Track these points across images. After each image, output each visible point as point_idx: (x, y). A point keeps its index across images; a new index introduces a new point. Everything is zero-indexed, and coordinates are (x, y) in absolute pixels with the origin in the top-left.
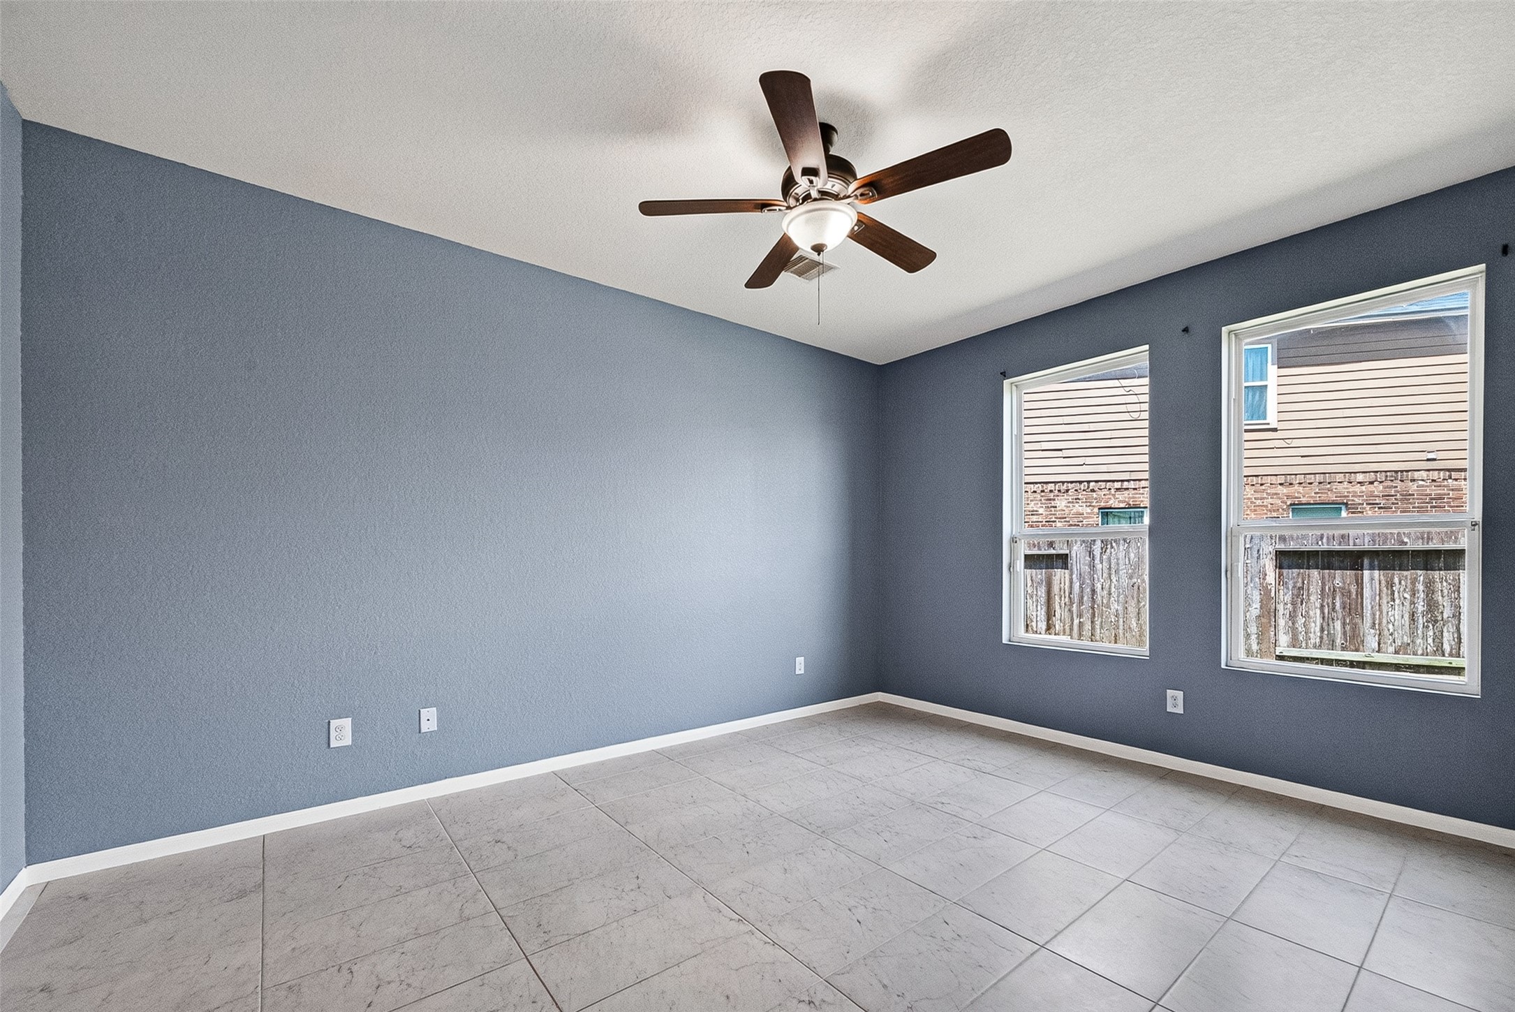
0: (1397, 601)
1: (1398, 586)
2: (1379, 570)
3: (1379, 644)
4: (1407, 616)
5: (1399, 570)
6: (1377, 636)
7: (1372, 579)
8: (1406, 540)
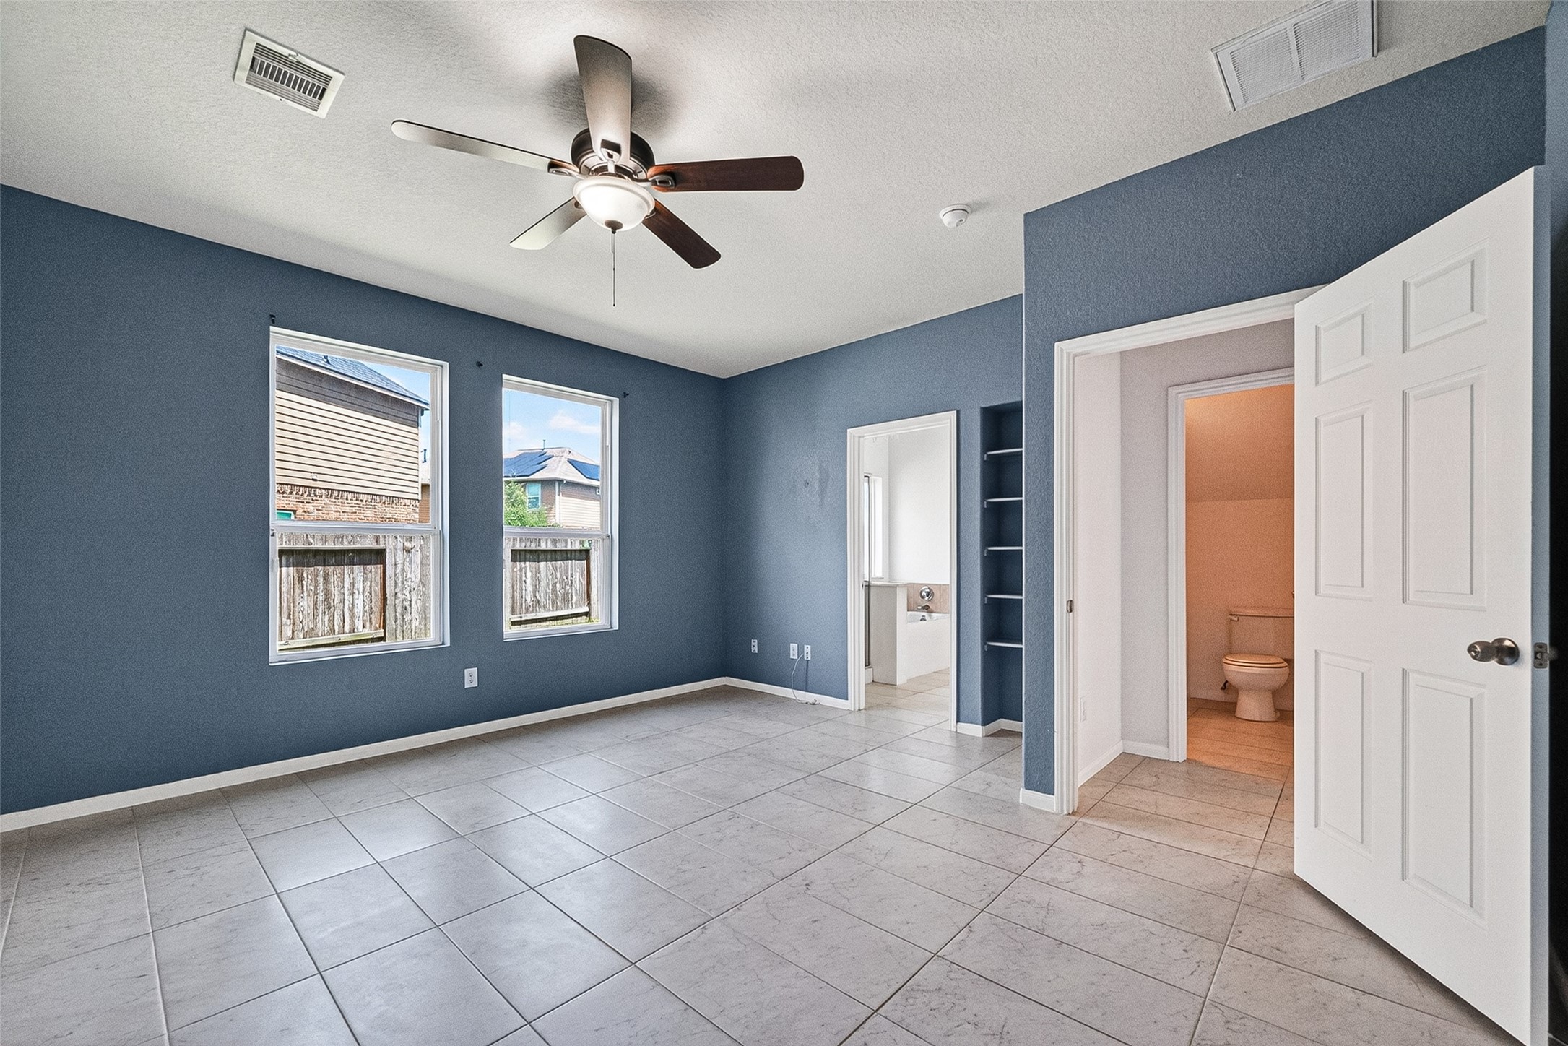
0: (305, 594)
1: (306, 579)
2: (293, 566)
3: (293, 632)
4: (312, 607)
5: (307, 567)
6: (291, 625)
7: (288, 575)
8: (311, 540)
